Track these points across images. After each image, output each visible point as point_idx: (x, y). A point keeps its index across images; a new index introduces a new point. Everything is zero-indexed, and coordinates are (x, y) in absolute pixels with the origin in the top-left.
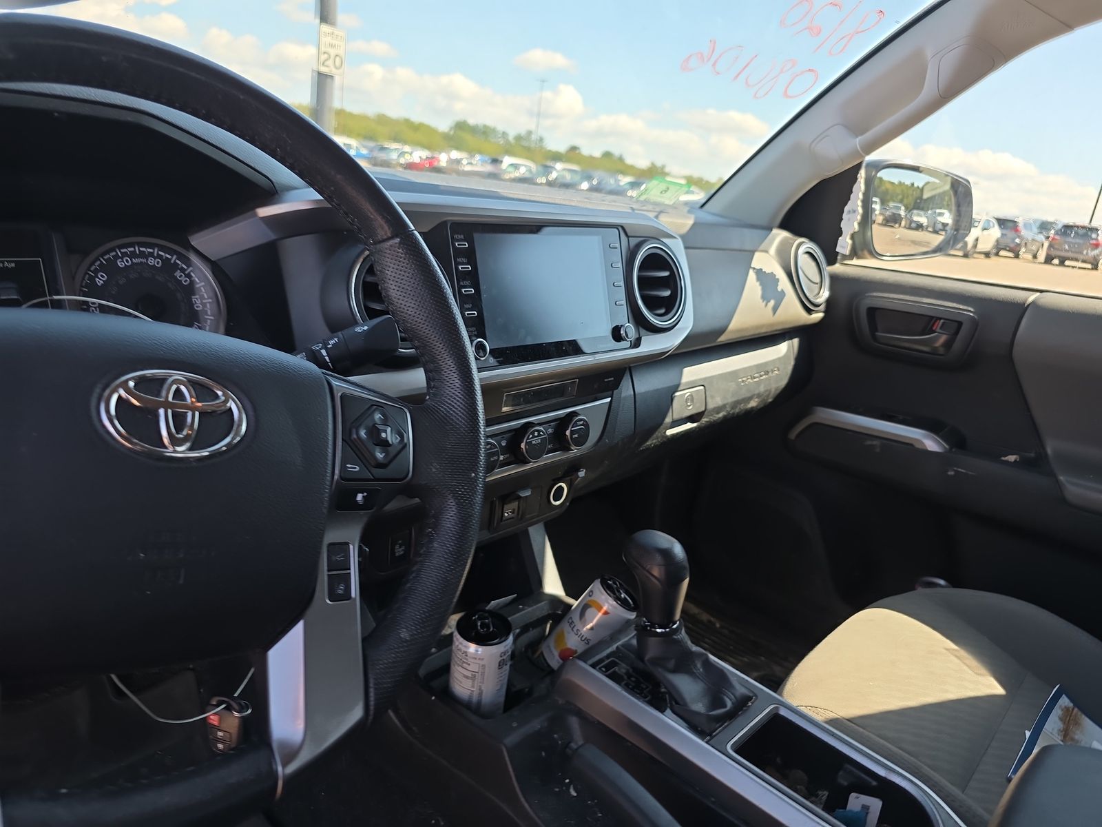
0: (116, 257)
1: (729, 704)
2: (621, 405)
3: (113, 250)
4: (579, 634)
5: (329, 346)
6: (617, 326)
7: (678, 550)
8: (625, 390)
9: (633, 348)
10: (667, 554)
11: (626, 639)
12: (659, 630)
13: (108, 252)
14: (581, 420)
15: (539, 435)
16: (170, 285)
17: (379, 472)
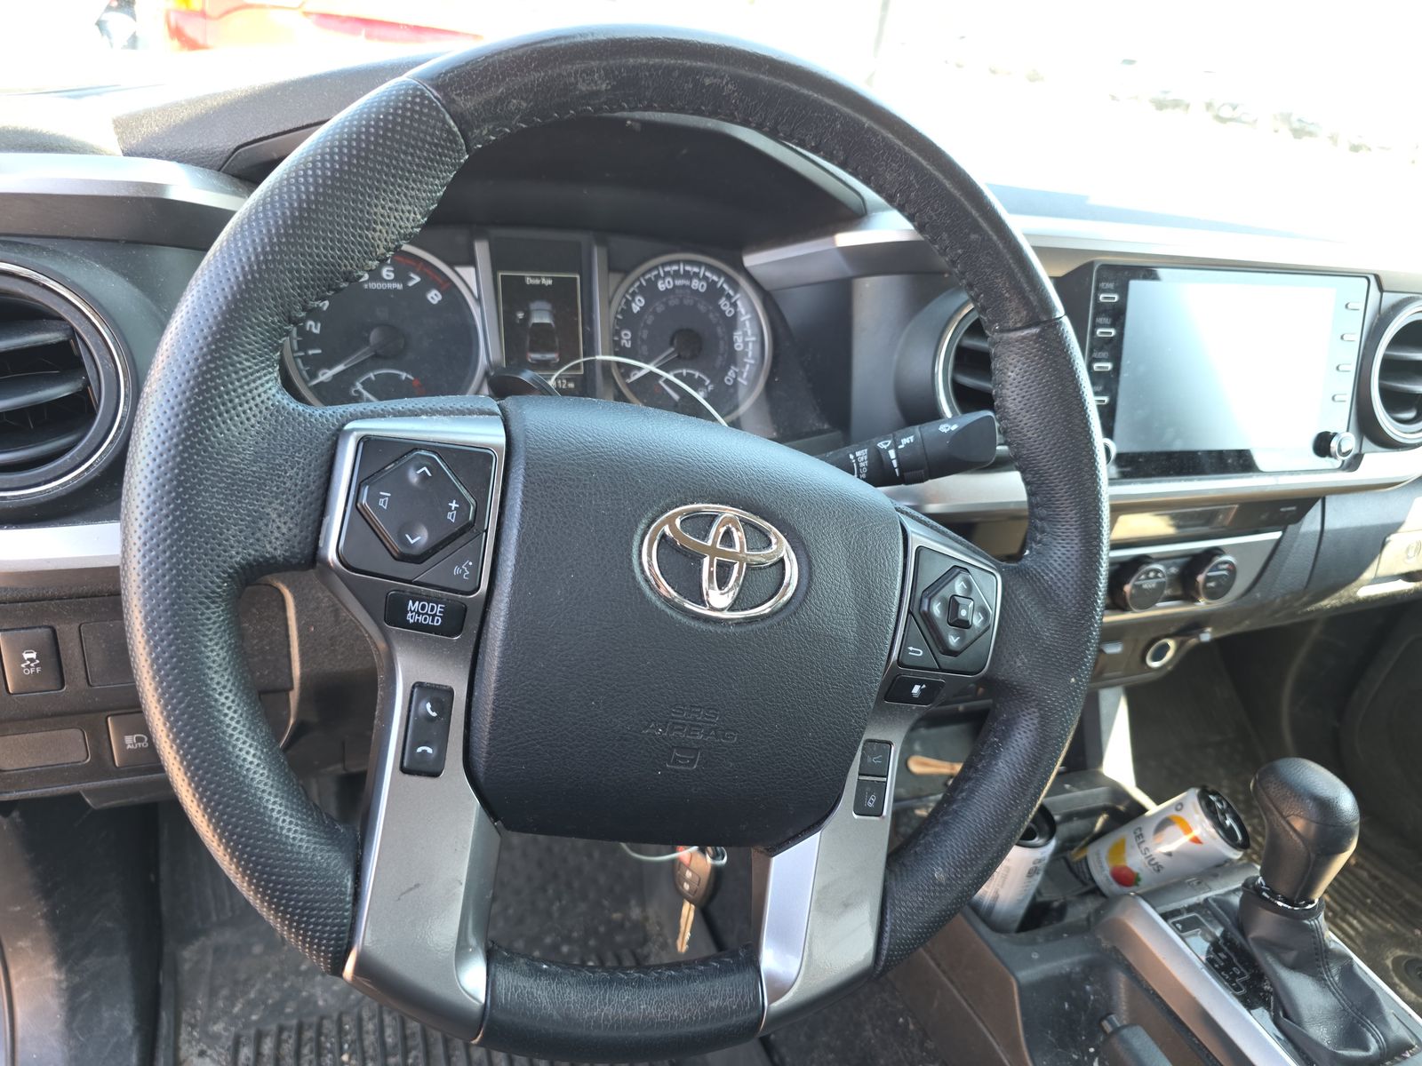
0: (658, 277)
1: (1373, 1047)
2: (1296, 545)
3: (656, 267)
4: (1148, 854)
5: (900, 447)
6: (1327, 433)
7: (1347, 802)
8: (1311, 522)
9: (1344, 470)
10: (1326, 807)
11: (1221, 891)
12: (1280, 904)
13: (650, 270)
14: (1225, 562)
15: (1156, 577)
16: (711, 316)
17: (946, 660)
